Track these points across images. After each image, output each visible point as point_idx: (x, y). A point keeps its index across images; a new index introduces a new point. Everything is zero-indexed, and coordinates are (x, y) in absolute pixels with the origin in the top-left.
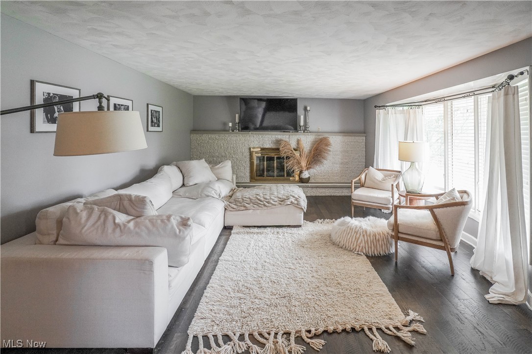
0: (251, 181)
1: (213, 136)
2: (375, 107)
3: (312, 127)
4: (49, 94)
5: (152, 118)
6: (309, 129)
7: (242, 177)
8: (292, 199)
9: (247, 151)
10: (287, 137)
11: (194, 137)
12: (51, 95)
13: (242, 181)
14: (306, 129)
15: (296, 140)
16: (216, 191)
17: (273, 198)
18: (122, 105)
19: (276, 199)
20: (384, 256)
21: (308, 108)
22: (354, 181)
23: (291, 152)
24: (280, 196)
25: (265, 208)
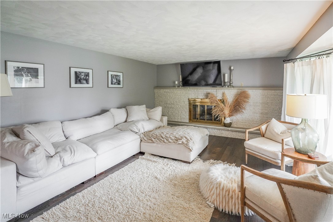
0: (189, 122)
1: (166, 90)
2: (284, 61)
3: (235, 82)
4: (18, 67)
5: (112, 80)
6: (233, 85)
7: (184, 118)
8: (184, 140)
9: (187, 100)
10: (215, 90)
11: (156, 91)
12: (20, 68)
13: (184, 121)
14: (230, 85)
15: (222, 93)
16: (137, 127)
17: (171, 137)
18: (82, 72)
19: (173, 138)
20: (236, 216)
21: (232, 68)
22: (248, 131)
23: (216, 102)
24: (177, 136)
25: (164, 144)
